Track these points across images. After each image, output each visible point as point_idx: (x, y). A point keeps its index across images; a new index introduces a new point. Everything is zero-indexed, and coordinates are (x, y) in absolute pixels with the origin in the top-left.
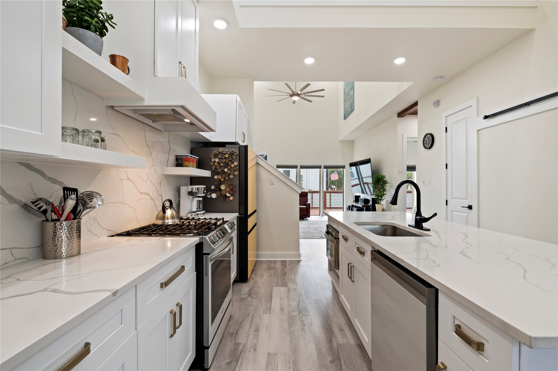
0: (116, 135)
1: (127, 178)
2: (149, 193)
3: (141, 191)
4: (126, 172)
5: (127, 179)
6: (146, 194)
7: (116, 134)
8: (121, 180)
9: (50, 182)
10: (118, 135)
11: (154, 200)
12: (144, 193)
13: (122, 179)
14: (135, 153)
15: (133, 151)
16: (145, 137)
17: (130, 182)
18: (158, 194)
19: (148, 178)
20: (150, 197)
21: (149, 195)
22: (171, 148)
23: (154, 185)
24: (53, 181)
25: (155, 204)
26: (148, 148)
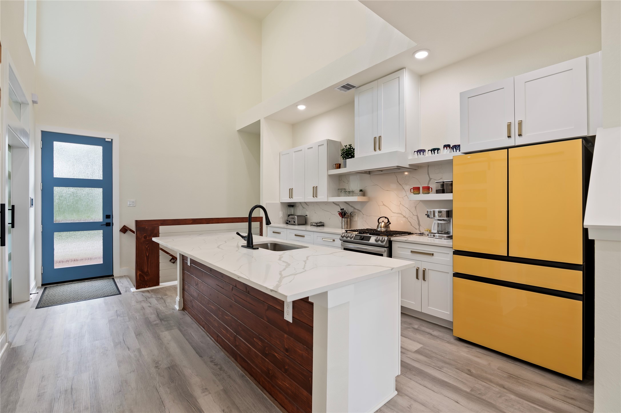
3: (395, 212)
8: (379, 206)
10: (376, 185)
12: (397, 213)
14: (389, 191)
15: (387, 190)
16: (397, 180)
17: (385, 206)
18: (413, 214)
19: (401, 204)
20: (403, 216)
21: (402, 214)
22: (431, 179)
23: (407, 208)
24: (352, 207)
25: (409, 221)
26: (400, 185)
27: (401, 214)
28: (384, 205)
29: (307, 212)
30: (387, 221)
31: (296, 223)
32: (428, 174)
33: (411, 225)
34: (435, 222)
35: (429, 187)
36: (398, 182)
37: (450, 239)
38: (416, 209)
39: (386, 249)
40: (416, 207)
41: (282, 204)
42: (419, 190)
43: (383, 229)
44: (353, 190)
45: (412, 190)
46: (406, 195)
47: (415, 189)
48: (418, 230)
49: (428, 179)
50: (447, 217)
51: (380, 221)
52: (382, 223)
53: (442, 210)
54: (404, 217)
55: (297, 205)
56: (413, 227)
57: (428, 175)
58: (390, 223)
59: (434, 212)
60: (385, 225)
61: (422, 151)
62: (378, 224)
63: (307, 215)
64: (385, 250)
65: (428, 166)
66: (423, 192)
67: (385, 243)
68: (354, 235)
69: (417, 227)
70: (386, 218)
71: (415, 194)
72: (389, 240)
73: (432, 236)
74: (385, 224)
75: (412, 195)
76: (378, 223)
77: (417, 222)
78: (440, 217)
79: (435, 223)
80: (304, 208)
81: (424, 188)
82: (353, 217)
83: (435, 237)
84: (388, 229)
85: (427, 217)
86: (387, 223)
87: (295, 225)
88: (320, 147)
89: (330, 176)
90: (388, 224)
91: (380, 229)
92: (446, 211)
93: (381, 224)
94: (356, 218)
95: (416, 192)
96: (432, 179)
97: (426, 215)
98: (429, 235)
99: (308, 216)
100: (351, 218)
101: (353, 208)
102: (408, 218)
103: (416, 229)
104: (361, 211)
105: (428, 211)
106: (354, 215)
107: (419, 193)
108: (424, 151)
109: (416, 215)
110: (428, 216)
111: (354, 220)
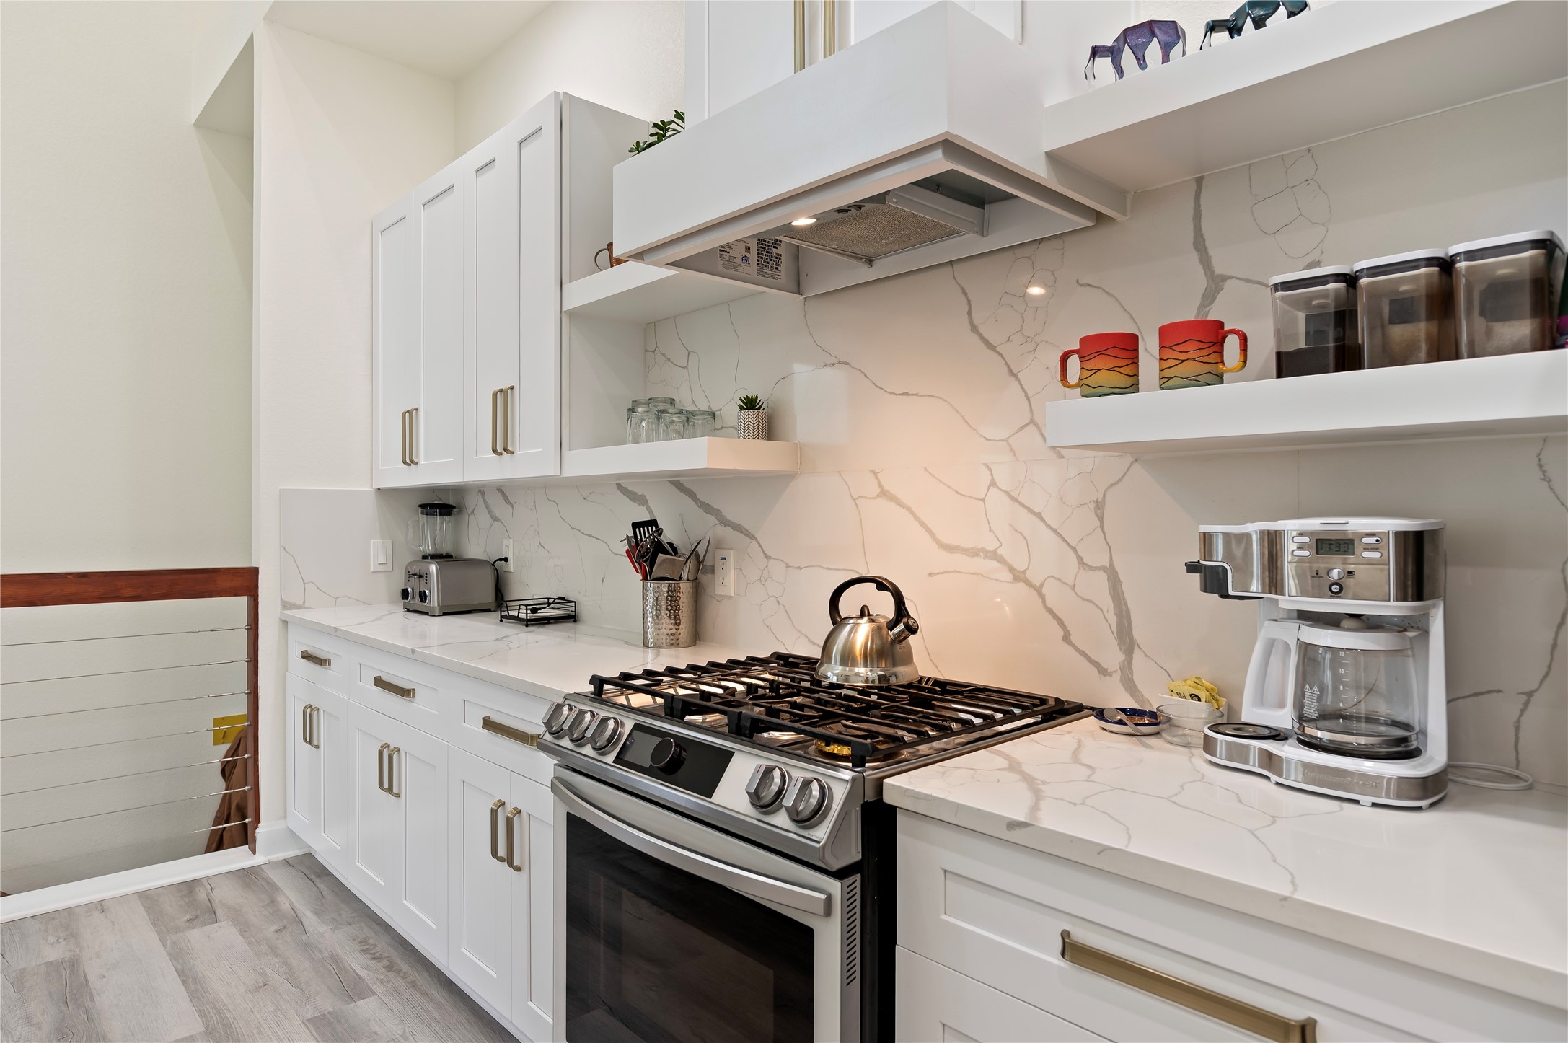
0: (833, 364)
1: (878, 491)
2: (1000, 552)
3: (946, 540)
4: (873, 471)
5: (878, 496)
6: (977, 555)
7: (836, 361)
8: (854, 500)
9: (702, 511)
10: (840, 362)
11: (1039, 590)
12: (968, 550)
13: (859, 497)
14: (916, 395)
15: (906, 394)
16: (970, 313)
17: (893, 505)
18: (1080, 560)
19: (993, 483)
20: (1011, 569)
21: (1001, 560)
22: (1224, 278)
23: (1039, 516)
24: (707, 508)
25: (1050, 611)
26: (990, 352)
27: (995, 556)
28: (884, 494)
29: (505, 542)
30: (890, 613)
31: (434, 600)
32: (1200, 244)
33: (1067, 638)
34: (1269, 630)
35: (1221, 324)
36: (974, 329)
37: (1432, 805)
38: (1101, 518)
39: (835, 887)
40: (1099, 506)
41: (385, 494)
42: (1134, 360)
43: (861, 670)
44: (714, 409)
45: (1074, 362)
46: (1032, 422)
47: (1100, 353)
48: (1117, 677)
49: (1202, 283)
50: (1402, 597)
51: (848, 605)
52: (856, 624)
53: (1356, 524)
54: (1019, 577)
55: (472, 501)
56: (1083, 653)
57: (1194, 256)
58: (912, 630)
59: (1273, 541)
60: (878, 642)
61: (1153, 34)
62: (831, 627)
63: (506, 560)
64: (829, 898)
65: (1199, 181)
66: (1168, 373)
67: (821, 833)
68: (629, 725)
69: (1112, 657)
70: (881, 585)
71: (1092, 391)
72: (870, 797)
73: (1254, 758)
74: (879, 629)
75: (1076, 402)
76: (834, 622)
77: (1113, 620)
78: (1336, 595)
79: (1271, 644)
80: (495, 519)
81: (1171, 336)
82: (712, 571)
83: (1274, 778)
84: (901, 670)
85: (1206, 589)
86: (892, 625)
87: (426, 613)
88: (528, 150)
89: (576, 318)
90: (897, 630)
91: (839, 669)
92: (1397, 534)
93: (848, 628)
94: (726, 582)
95: (1104, 378)
96: (1229, 283)
97: (1192, 568)
98: (1221, 749)
99: (511, 566)
100: (704, 578)
101: (712, 519)
102: (1044, 591)
103: (1103, 672)
104: (753, 537)
105: (1207, 539)
106: (718, 562)
107: (1134, 387)
108: (1168, 33)
109: (1103, 568)
110: (1215, 582)
111: (719, 591)
